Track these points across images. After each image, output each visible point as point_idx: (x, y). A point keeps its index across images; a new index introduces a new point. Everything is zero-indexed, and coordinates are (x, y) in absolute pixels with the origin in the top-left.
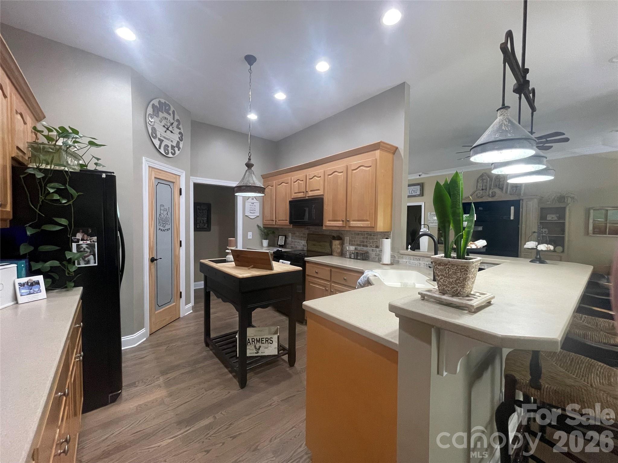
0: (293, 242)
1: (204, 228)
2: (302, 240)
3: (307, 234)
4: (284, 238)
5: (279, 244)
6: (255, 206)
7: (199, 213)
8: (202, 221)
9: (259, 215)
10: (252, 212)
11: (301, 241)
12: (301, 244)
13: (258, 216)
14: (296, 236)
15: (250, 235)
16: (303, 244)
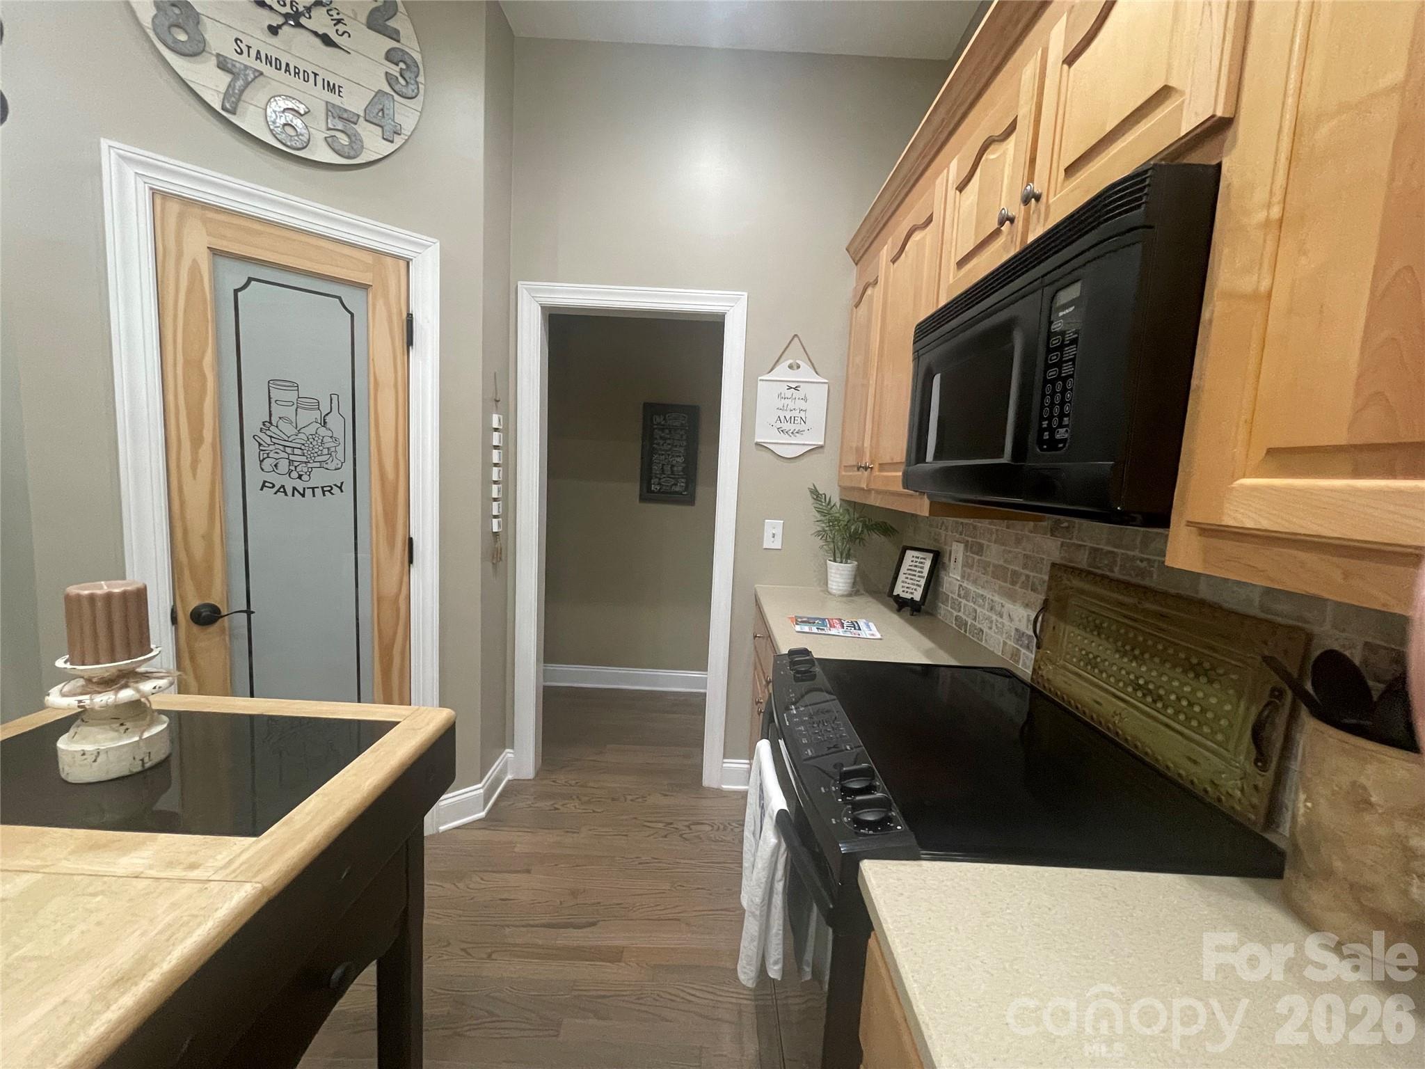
0: (966, 597)
1: (676, 493)
2: (1011, 596)
3: (1046, 568)
4: (928, 564)
5: (898, 590)
6: (805, 399)
7: (662, 442)
8: (668, 468)
9: (821, 443)
10: (786, 426)
11: (1009, 606)
12: (1005, 620)
13: (821, 447)
14: (985, 566)
15: (773, 534)
16: (1016, 624)
